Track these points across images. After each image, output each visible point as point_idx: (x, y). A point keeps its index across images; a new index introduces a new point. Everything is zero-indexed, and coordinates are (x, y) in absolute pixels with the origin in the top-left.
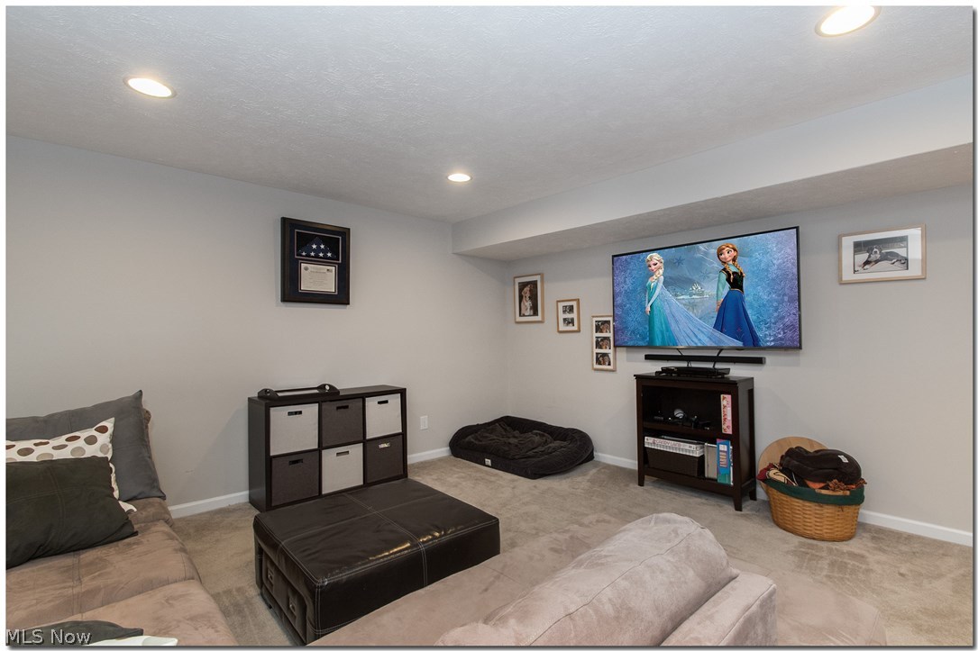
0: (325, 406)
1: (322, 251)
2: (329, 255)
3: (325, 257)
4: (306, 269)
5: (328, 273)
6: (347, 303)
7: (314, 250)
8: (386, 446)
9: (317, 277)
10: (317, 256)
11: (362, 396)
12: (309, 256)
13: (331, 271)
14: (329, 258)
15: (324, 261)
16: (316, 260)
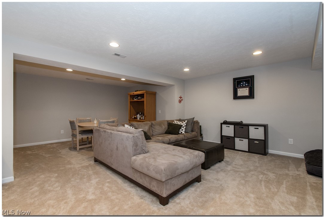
0: (236, 126)
1: (244, 84)
2: (247, 85)
3: (246, 86)
4: (239, 90)
5: (246, 90)
6: (254, 98)
7: (242, 85)
8: (257, 142)
9: (243, 92)
10: (243, 86)
11: (248, 125)
12: (241, 86)
13: (247, 89)
14: (247, 86)
15: (245, 87)
16: (243, 87)
